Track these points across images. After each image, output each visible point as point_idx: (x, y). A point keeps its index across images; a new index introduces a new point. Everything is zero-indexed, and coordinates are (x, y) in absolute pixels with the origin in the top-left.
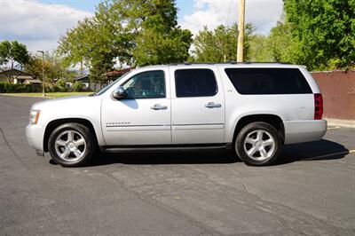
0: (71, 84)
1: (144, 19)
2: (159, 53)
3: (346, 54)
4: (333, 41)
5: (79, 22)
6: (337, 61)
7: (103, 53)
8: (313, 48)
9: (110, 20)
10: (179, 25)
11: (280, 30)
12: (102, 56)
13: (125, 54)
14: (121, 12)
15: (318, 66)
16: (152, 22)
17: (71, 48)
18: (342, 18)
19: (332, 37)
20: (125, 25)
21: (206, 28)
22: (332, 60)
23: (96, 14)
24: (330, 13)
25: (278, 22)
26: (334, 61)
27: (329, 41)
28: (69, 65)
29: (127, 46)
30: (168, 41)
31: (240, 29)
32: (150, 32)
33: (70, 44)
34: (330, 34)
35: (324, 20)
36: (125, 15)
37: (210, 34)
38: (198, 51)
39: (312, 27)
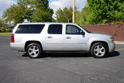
0: (6, 29)
1: (36, 4)
2: (43, 18)
3: (109, 18)
4: (105, 13)
5: (11, 5)
6: (106, 20)
7: (21, 17)
8: (98, 16)
9: (23, 5)
10: (49, 7)
11: (85, 9)
12: (21, 19)
13: (29, 18)
14: (27, 2)
15: (99, 22)
16: (39, 6)
17: (8, 16)
18: (107, 6)
19: (104, 12)
20: (29, 7)
21: (60, 8)
22: (104, 20)
23: (18, 2)
24: (103, 4)
25: (85, 6)
26: (105, 21)
27: (103, 13)
28: (7, 22)
29: (30, 15)
30: (46, 13)
31: (73, 9)
32: (39, 10)
33: (8, 14)
34: (104, 11)
35: (101, 6)
36: (29, 3)
37: (61, 11)
38: (57, 17)
39: (97, 9)
